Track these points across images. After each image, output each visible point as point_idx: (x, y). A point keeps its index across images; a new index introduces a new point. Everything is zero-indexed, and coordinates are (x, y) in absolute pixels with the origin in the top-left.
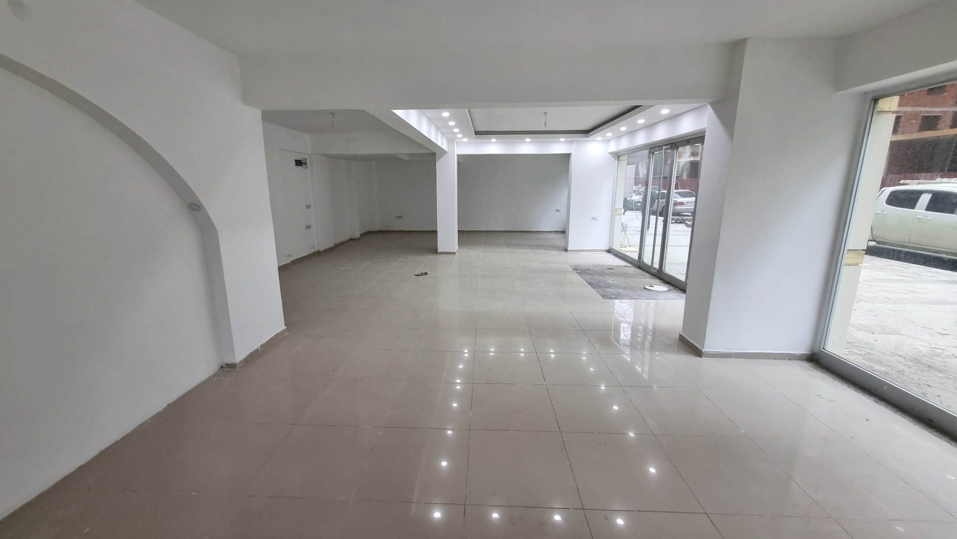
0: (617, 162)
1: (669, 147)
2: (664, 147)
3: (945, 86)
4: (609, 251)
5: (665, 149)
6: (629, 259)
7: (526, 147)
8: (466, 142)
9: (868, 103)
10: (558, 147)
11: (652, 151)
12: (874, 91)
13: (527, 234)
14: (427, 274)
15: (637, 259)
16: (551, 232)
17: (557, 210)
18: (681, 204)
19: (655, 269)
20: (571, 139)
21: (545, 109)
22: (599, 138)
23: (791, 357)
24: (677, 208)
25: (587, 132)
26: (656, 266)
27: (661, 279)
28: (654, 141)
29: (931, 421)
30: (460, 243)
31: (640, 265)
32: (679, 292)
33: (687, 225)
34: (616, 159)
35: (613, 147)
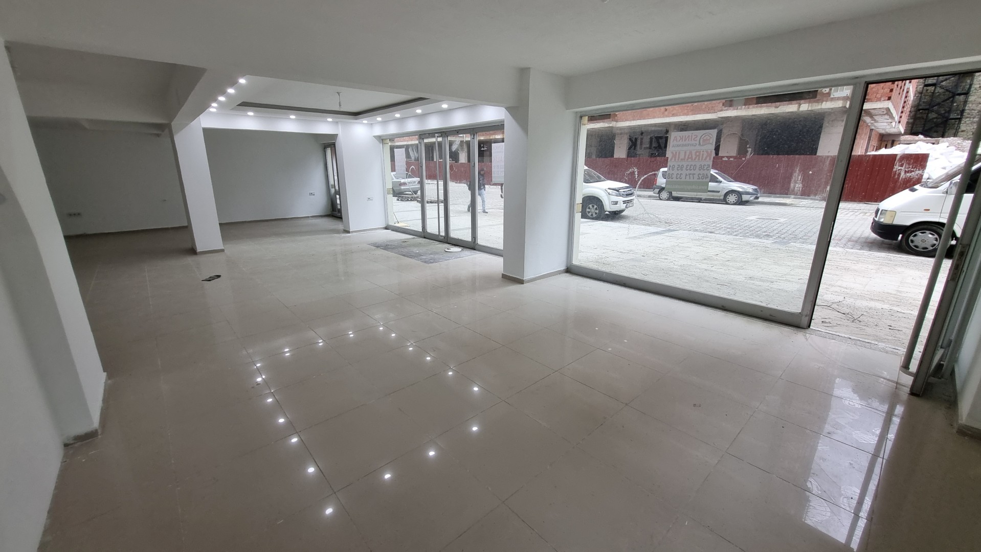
0: (381, 145)
1: (440, 135)
2: (436, 135)
3: (610, 114)
4: (386, 228)
5: (437, 136)
6: (412, 232)
7: (290, 125)
8: (252, 116)
9: (578, 119)
10: (324, 127)
11: (423, 137)
12: (581, 112)
13: (283, 222)
14: (219, 276)
15: (421, 230)
16: (308, 217)
17: (311, 194)
18: (404, 184)
19: (442, 236)
20: (337, 120)
21: (339, 89)
22: (365, 122)
23: (559, 272)
24: (402, 188)
25: (356, 114)
26: (443, 234)
27: (449, 243)
28: (427, 129)
29: (625, 284)
30: (225, 237)
31: (425, 235)
32: (467, 250)
33: (418, 201)
34: (380, 143)
35: (378, 131)
